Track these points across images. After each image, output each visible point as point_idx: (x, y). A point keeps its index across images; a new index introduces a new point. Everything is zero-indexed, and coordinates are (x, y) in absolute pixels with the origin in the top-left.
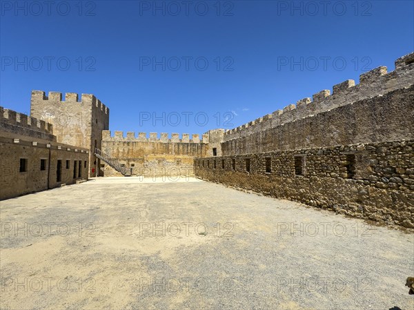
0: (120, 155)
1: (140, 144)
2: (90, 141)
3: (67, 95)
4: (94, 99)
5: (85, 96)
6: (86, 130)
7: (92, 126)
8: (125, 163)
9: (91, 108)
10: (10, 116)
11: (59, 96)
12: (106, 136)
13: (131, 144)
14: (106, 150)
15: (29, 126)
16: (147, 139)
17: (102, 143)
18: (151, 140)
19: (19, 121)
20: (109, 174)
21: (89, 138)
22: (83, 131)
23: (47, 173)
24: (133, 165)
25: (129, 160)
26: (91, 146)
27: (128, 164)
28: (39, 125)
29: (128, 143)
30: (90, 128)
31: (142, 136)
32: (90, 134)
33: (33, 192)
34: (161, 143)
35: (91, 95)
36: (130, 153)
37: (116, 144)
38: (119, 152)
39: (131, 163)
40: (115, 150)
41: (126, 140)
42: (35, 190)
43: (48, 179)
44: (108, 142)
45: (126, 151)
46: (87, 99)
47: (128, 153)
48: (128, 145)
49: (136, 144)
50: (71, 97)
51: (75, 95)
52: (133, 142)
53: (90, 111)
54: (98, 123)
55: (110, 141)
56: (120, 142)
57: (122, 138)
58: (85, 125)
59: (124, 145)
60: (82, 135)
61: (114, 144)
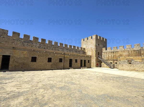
0: (110, 58)
1: (120, 52)
2: (95, 52)
4: (97, 36)
6: (94, 48)
7: (96, 46)
8: (112, 62)
9: (95, 40)
10: (69, 47)
11: (87, 39)
12: (104, 50)
13: (115, 53)
14: (104, 56)
15: (76, 49)
16: (125, 49)
17: (102, 53)
18: (127, 49)
19: (73, 48)
20: (103, 67)
21: (95, 51)
22: (93, 49)
23: (63, 63)
24: (116, 63)
25: (114, 60)
26: (96, 54)
27: (114, 62)
28: (80, 49)
29: (113, 52)
30: (95, 47)
31: (121, 48)
32: (95, 50)
33: (52, 70)
34: (134, 51)
35: (95, 35)
36: (115, 57)
37: (108, 53)
38: (109, 56)
39: (115, 62)
40: (107, 56)
41: (112, 51)
42: (56, 69)
43: (64, 65)
44: (104, 53)
45: (113, 56)
46: (94, 37)
47: (114, 57)
48: (113, 53)
49: (117, 52)
50: (90, 38)
51: (91, 37)
52: (116, 52)
53: (95, 41)
54: (100, 45)
55: (105, 52)
56: (109, 52)
57: (111, 50)
58: (93, 47)
59: (111, 53)
60: (93, 51)
61: (107, 53)
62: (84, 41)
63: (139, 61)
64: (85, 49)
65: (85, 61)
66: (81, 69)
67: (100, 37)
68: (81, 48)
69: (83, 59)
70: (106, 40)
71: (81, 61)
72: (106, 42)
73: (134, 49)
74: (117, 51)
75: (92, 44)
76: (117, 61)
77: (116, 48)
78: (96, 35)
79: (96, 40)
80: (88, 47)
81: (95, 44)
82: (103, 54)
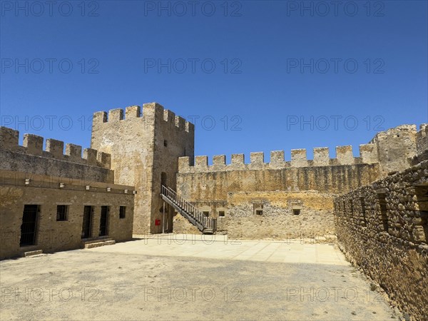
0: (202, 196)
1: (234, 174)
2: (151, 174)
3: (127, 111)
4: (159, 109)
5: (146, 106)
6: (147, 158)
7: (155, 150)
8: (208, 209)
9: (153, 123)
11: (119, 114)
12: (183, 166)
13: (218, 176)
14: (182, 189)
15: (66, 156)
16: (246, 165)
18: (253, 166)
19: (48, 150)
20: (180, 231)
21: (150, 169)
22: (143, 160)
24: (222, 214)
25: (215, 204)
26: (153, 182)
27: (215, 211)
28: (85, 156)
29: (214, 175)
30: (152, 154)
31: (237, 160)
32: (151, 164)
34: (271, 171)
35: (154, 104)
36: (217, 192)
37: (196, 177)
38: (200, 190)
39: (220, 209)
40: (194, 189)
41: (211, 170)
44: (184, 175)
45: (211, 189)
46: (149, 111)
47: (214, 191)
48: (214, 179)
49: (226, 176)
50: (131, 112)
51: (136, 108)
52: (222, 173)
53: (152, 128)
54: (169, 145)
55: (188, 174)
56: (201, 174)
57: (206, 167)
58: (145, 150)
59: (208, 179)
60: (142, 166)
61: (193, 178)
62: (105, 120)
63: (280, 204)
64: (109, 155)
65: (105, 210)
66: (82, 247)
67: (171, 116)
68: (92, 152)
69: (97, 202)
70: (192, 127)
71: (89, 211)
72: (190, 138)
73: (271, 167)
74: (225, 172)
75: (139, 138)
76: (224, 206)
77: (222, 159)
78: (156, 105)
79: (155, 122)
80: (121, 152)
81: (152, 140)
82: (180, 179)
